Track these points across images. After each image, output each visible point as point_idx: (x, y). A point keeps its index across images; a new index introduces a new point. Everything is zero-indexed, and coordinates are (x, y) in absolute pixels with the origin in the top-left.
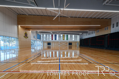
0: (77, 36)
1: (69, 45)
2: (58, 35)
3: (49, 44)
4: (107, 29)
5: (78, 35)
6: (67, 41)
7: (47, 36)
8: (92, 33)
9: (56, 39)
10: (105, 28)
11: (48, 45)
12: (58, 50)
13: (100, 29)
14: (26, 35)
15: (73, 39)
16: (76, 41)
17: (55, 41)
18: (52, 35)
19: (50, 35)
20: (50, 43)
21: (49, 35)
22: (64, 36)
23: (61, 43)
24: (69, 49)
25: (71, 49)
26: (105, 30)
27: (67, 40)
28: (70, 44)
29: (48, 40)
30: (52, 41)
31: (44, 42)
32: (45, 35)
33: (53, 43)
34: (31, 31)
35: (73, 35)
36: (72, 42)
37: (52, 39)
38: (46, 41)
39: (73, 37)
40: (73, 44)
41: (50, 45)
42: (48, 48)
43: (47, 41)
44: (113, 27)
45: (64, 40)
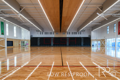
4: (64, 34)
6: (2, 36)
8: (51, 33)
27: (2, 34)
36: (13, 40)
44: (68, 34)
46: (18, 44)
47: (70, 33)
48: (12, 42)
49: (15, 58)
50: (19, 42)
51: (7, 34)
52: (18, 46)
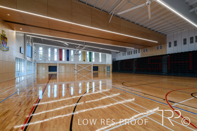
0: (105, 55)
1: (94, 70)
2: (72, 52)
3: (52, 68)
4: (161, 48)
5: (107, 54)
6: (90, 63)
7: (48, 51)
8: (135, 52)
9: (68, 59)
10: (158, 47)
11: (49, 71)
13: (149, 48)
15: (100, 61)
16: (104, 63)
17: (67, 62)
18: (60, 51)
19: (56, 50)
20: (56, 67)
21: (53, 50)
22: (84, 54)
23: (79, 66)
24: (93, 77)
25: (97, 76)
26: (158, 49)
27: (90, 61)
28: (96, 68)
29: (49, 61)
30: (61, 62)
31: (38, 65)
32: (41, 49)
33: (63, 67)
34: (15, 32)
35: (100, 54)
36: (99, 66)
37: (61, 59)
38: (44, 62)
40: (100, 69)
41: (56, 71)
43: (47, 62)
44: (170, 46)
45: (84, 60)
46: (103, 69)
47: (175, 42)
50: (104, 67)
51: (93, 61)
52: (103, 71)
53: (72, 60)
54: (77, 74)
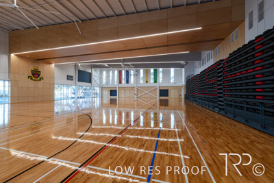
1: (160, 95)
2: (132, 72)
3: (113, 92)
4: (237, 37)
6: (155, 85)
7: (109, 74)
9: (127, 82)
11: (111, 95)
12: (134, 108)
13: (222, 43)
14: (36, 75)
15: (172, 81)
16: (178, 84)
17: (127, 85)
18: (120, 73)
19: (116, 72)
20: (116, 91)
21: (113, 73)
22: (147, 73)
23: (140, 89)
27: (155, 82)
28: (164, 92)
29: (111, 85)
30: (120, 85)
31: (102, 88)
32: (104, 73)
33: (123, 91)
34: (53, 65)
36: (169, 89)
37: (120, 82)
38: (106, 86)
39: (172, 74)
40: (171, 93)
41: (116, 95)
42: (111, 103)
43: (109, 86)
45: (147, 82)
46: (177, 94)
48: (167, 90)
49: (172, 117)
50: (180, 90)
52: (178, 97)
53: (132, 83)
54: (137, 100)
